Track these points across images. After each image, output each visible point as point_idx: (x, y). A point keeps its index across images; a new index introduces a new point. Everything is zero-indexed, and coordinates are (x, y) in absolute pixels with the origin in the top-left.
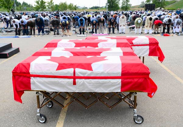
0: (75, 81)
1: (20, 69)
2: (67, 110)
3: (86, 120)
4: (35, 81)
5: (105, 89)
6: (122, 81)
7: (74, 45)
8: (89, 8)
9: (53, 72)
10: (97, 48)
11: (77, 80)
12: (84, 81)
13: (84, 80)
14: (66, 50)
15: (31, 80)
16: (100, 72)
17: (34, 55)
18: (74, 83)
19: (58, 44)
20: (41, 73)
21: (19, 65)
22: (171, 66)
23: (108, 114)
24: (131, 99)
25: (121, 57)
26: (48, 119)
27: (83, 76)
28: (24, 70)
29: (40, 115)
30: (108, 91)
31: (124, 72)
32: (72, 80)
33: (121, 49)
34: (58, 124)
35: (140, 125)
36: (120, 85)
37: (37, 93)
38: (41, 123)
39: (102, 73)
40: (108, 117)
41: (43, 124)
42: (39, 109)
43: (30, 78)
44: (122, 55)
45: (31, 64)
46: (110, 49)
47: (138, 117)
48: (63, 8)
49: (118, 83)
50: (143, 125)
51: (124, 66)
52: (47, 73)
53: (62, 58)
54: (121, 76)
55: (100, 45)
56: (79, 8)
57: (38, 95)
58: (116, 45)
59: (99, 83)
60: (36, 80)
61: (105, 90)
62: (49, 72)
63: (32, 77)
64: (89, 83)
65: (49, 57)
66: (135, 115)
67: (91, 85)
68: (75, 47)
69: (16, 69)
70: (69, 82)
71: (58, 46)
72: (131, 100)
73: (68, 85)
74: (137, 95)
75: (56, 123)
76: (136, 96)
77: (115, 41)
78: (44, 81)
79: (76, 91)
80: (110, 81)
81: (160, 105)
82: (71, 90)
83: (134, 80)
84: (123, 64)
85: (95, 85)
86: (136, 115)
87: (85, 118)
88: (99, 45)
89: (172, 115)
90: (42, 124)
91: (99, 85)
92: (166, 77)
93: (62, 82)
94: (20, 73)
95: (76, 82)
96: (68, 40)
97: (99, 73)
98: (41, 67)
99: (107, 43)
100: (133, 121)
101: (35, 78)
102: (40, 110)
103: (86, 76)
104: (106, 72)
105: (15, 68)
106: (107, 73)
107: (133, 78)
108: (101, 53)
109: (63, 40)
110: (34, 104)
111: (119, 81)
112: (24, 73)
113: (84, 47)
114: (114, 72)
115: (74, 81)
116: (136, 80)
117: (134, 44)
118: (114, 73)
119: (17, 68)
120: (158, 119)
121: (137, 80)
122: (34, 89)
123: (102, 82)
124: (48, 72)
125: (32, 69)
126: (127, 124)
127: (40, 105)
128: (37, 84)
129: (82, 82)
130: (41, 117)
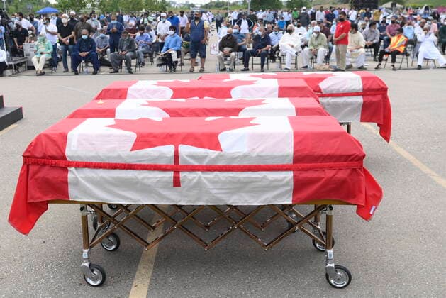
0: (179, 178)
1: (43, 148)
2: (155, 255)
3: (205, 279)
4: (80, 179)
5: (253, 197)
6: (294, 176)
7: (171, 93)
8: (199, 6)
9: (122, 155)
10: (228, 100)
11: (182, 175)
12: (200, 178)
13: (199, 173)
14: (152, 104)
15: (70, 176)
16: (241, 154)
17: (72, 116)
18: (177, 183)
19: (129, 92)
20: (93, 157)
21: (38, 138)
22: (423, 151)
23: (259, 266)
24: (319, 227)
25: (291, 119)
26: (108, 278)
27: (196, 164)
28: (52, 151)
29: (90, 265)
30: (261, 202)
31: (300, 154)
32: (170, 175)
33: (291, 101)
34: (133, 288)
35: (343, 290)
36: (291, 187)
37: (82, 209)
38: (92, 285)
39: (245, 156)
40: (261, 273)
41: (98, 288)
42: (86, 251)
43: (67, 171)
44: (294, 114)
45: (69, 135)
46: (263, 102)
47: (338, 270)
48: (131, 7)
49: (287, 180)
50: (349, 290)
51: (299, 138)
52: (108, 157)
53: (144, 121)
54: (291, 162)
55: (236, 94)
56: (173, 5)
57: (85, 213)
58: (277, 92)
59: (239, 181)
60: (82, 175)
61: (252, 200)
62: (115, 154)
63: (71, 167)
64: (213, 182)
65: (111, 121)
66: (329, 265)
67: (219, 186)
68: (174, 97)
69: (33, 147)
70: (164, 179)
71: (128, 96)
72: (319, 231)
73: (161, 188)
74: (333, 213)
75: (129, 287)
76: (331, 216)
77: (274, 84)
78: (102, 178)
79: (179, 201)
80: (264, 177)
81: (393, 244)
82: (168, 199)
83: (325, 175)
84: (296, 135)
85: (228, 186)
86: (333, 265)
87: (201, 275)
88: (233, 92)
89: (426, 268)
90: (93, 288)
91: (238, 185)
92: (410, 179)
93: (146, 180)
94: (43, 158)
95: (181, 179)
96: (155, 82)
97: (238, 157)
98: (94, 142)
99: (254, 89)
100: (325, 282)
101: (80, 170)
102: (89, 253)
103: (205, 163)
104: (255, 155)
105: (31, 145)
106: (258, 156)
107: (323, 169)
108: (240, 110)
109: (140, 81)
110: (70, 242)
111: (289, 175)
112: (52, 157)
113: (197, 98)
114: (275, 154)
115: (174, 177)
116: (330, 174)
117: (323, 93)
118: (275, 157)
119: (36, 145)
120: (389, 278)
121: (333, 172)
122: (77, 197)
123: (244, 178)
124: (110, 154)
125: (73, 148)
126: (310, 289)
127: (90, 241)
128: (84, 185)
129: (195, 180)
130: (92, 271)
